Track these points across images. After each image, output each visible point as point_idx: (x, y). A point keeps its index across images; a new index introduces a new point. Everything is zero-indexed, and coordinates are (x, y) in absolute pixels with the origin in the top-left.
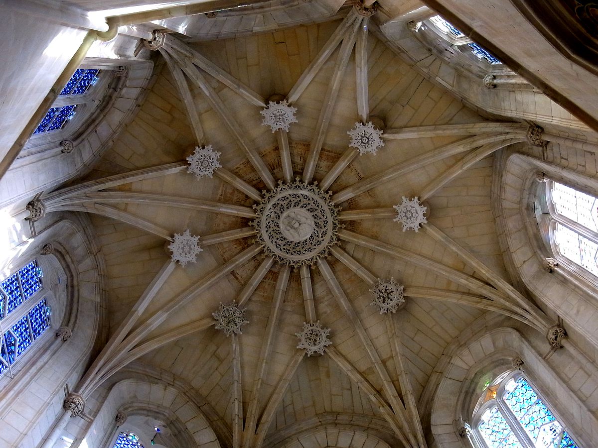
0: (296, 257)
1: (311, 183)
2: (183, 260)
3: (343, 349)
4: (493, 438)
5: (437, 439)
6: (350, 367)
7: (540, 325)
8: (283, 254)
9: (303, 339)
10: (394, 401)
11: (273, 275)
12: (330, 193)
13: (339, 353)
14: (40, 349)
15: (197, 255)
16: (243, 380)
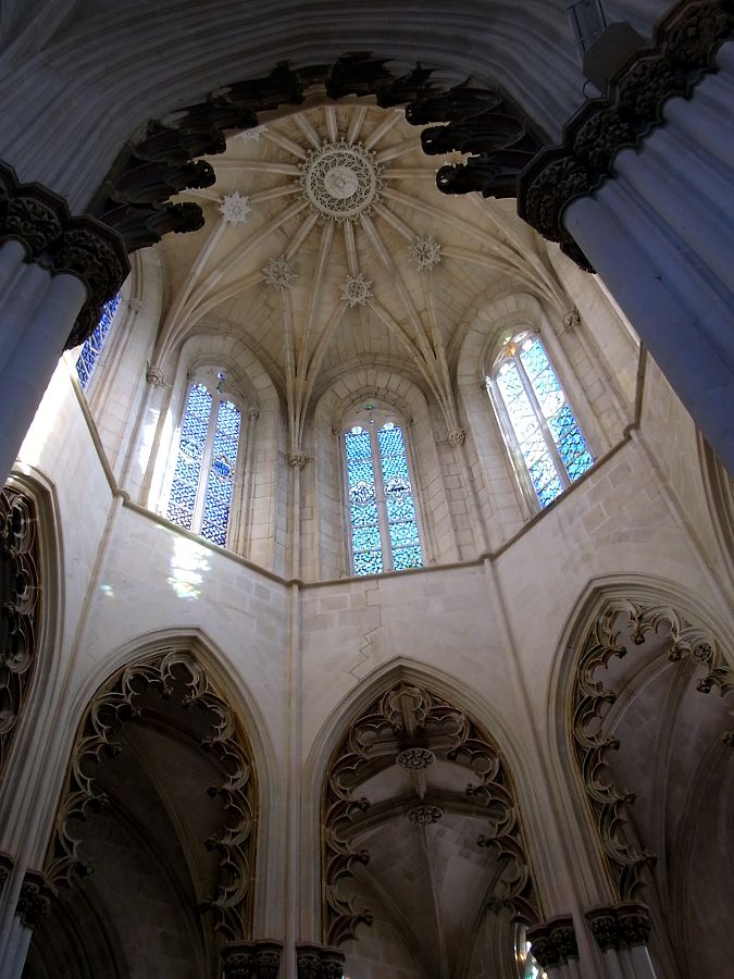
0: (340, 213)
1: (355, 143)
2: (234, 220)
3: (383, 299)
4: (508, 392)
5: (461, 388)
6: (388, 317)
7: (558, 304)
8: (328, 210)
9: (346, 291)
10: (428, 353)
11: (318, 228)
12: (375, 152)
13: (379, 304)
14: (119, 328)
15: (247, 215)
16: (293, 331)
